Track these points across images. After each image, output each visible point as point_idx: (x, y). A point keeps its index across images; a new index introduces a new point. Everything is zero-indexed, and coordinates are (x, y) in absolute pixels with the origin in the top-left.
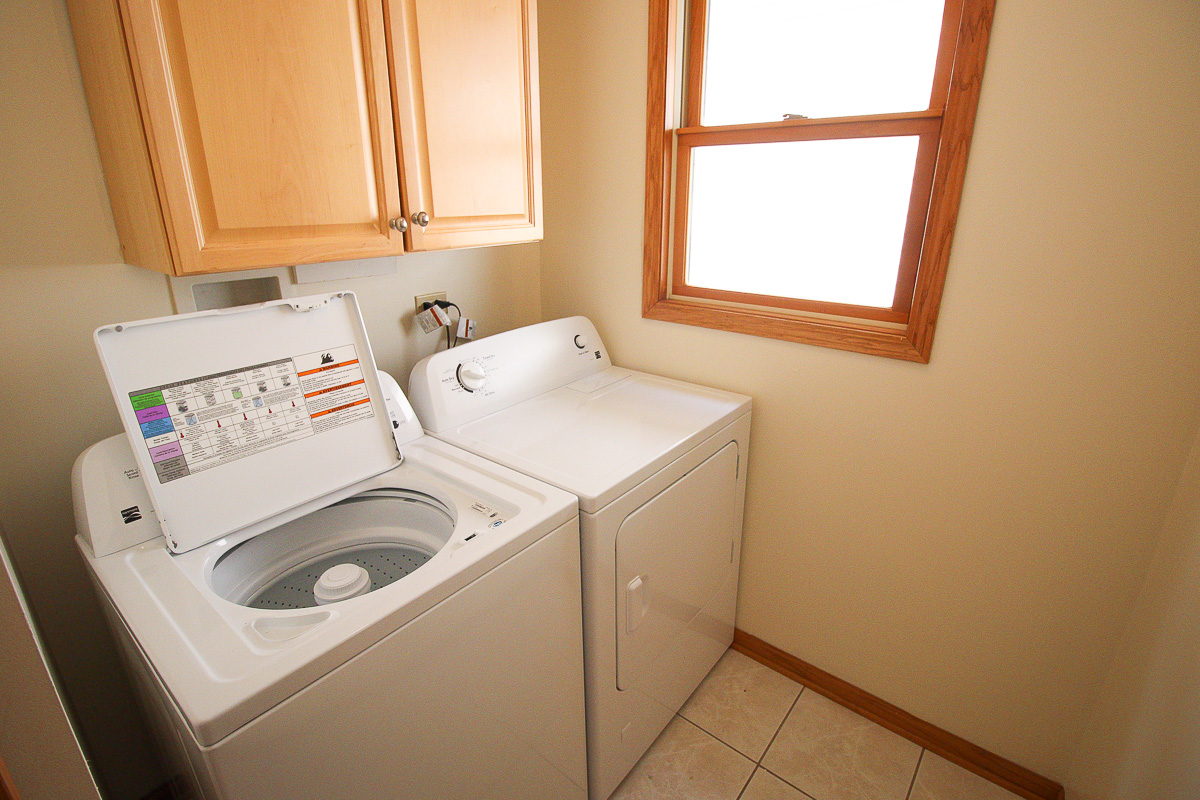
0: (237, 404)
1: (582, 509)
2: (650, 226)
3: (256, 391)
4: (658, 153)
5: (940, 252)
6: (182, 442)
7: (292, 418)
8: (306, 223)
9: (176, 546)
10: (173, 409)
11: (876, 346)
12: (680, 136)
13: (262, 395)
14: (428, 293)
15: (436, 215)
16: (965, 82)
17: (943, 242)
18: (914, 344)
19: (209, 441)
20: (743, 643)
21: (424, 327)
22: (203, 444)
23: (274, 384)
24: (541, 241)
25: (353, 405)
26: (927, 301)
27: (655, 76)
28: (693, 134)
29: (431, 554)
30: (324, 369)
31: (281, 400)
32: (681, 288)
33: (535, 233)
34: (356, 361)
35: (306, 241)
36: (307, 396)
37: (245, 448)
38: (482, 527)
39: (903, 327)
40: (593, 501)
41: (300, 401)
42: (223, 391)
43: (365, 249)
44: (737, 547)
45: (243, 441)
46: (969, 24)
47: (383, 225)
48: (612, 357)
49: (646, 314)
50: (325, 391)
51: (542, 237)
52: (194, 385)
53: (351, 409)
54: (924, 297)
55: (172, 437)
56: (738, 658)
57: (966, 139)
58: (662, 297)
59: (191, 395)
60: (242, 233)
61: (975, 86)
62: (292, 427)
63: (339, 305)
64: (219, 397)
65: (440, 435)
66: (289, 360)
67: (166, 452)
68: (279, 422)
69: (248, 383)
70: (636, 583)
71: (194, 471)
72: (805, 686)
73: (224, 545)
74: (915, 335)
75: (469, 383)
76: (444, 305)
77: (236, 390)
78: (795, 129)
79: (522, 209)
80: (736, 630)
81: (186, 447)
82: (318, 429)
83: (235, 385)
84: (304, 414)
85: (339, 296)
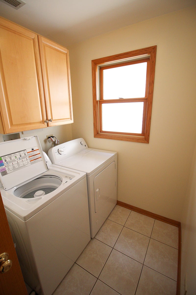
0: (16, 159)
1: (87, 175)
2: (95, 119)
3: (19, 156)
4: (95, 105)
5: (149, 123)
6: (6, 168)
7: (26, 162)
8: (29, 122)
9: (6, 189)
10: (4, 161)
11: (139, 141)
12: (99, 102)
13: (20, 157)
14: (49, 135)
15: (53, 119)
16: (150, 93)
17: (149, 121)
18: (146, 140)
19: (11, 167)
20: (119, 203)
21: (49, 142)
22: (10, 168)
23: (23, 155)
24: (73, 123)
25: (38, 158)
26: (147, 132)
27: (94, 90)
28: (102, 101)
29: (56, 188)
30: (32, 151)
31: (24, 158)
32: (101, 131)
33: (72, 122)
34: (38, 149)
35: (29, 126)
36: (29, 157)
37: (18, 168)
38: (68, 180)
39: (144, 137)
40: (89, 173)
41: (28, 158)
42: (13, 157)
43: (40, 127)
44: (116, 183)
45: (17, 167)
46: (150, 83)
47: (43, 122)
48: (88, 146)
49: (95, 137)
50: (33, 156)
51: (73, 122)
52: (7, 156)
53: (38, 159)
54: (147, 131)
55: (4, 167)
56: (118, 207)
57: (151, 103)
58: (98, 133)
59: (7, 158)
60: (17, 125)
61: (152, 93)
62: (27, 163)
63: (34, 138)
64: (12, 158)
65: (56, 164)
66: (25, 150)
67: (3, 170)
68: (24, 163)
69: (18, 155)
70: (98, 190)
71: (8, 173)
72: (132, 210)
73: (15, 188)
74: (146, 139)
75: (60, 153)
76: (53, 137)
77: (16, 157)
78: (121, 101)
79: (69, 117)
80: (117, 201)
81: (7, 169)
82: (32, 164)
83: (15, 156)
84: (29, 161)
85: (35, 136)
